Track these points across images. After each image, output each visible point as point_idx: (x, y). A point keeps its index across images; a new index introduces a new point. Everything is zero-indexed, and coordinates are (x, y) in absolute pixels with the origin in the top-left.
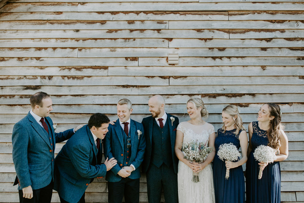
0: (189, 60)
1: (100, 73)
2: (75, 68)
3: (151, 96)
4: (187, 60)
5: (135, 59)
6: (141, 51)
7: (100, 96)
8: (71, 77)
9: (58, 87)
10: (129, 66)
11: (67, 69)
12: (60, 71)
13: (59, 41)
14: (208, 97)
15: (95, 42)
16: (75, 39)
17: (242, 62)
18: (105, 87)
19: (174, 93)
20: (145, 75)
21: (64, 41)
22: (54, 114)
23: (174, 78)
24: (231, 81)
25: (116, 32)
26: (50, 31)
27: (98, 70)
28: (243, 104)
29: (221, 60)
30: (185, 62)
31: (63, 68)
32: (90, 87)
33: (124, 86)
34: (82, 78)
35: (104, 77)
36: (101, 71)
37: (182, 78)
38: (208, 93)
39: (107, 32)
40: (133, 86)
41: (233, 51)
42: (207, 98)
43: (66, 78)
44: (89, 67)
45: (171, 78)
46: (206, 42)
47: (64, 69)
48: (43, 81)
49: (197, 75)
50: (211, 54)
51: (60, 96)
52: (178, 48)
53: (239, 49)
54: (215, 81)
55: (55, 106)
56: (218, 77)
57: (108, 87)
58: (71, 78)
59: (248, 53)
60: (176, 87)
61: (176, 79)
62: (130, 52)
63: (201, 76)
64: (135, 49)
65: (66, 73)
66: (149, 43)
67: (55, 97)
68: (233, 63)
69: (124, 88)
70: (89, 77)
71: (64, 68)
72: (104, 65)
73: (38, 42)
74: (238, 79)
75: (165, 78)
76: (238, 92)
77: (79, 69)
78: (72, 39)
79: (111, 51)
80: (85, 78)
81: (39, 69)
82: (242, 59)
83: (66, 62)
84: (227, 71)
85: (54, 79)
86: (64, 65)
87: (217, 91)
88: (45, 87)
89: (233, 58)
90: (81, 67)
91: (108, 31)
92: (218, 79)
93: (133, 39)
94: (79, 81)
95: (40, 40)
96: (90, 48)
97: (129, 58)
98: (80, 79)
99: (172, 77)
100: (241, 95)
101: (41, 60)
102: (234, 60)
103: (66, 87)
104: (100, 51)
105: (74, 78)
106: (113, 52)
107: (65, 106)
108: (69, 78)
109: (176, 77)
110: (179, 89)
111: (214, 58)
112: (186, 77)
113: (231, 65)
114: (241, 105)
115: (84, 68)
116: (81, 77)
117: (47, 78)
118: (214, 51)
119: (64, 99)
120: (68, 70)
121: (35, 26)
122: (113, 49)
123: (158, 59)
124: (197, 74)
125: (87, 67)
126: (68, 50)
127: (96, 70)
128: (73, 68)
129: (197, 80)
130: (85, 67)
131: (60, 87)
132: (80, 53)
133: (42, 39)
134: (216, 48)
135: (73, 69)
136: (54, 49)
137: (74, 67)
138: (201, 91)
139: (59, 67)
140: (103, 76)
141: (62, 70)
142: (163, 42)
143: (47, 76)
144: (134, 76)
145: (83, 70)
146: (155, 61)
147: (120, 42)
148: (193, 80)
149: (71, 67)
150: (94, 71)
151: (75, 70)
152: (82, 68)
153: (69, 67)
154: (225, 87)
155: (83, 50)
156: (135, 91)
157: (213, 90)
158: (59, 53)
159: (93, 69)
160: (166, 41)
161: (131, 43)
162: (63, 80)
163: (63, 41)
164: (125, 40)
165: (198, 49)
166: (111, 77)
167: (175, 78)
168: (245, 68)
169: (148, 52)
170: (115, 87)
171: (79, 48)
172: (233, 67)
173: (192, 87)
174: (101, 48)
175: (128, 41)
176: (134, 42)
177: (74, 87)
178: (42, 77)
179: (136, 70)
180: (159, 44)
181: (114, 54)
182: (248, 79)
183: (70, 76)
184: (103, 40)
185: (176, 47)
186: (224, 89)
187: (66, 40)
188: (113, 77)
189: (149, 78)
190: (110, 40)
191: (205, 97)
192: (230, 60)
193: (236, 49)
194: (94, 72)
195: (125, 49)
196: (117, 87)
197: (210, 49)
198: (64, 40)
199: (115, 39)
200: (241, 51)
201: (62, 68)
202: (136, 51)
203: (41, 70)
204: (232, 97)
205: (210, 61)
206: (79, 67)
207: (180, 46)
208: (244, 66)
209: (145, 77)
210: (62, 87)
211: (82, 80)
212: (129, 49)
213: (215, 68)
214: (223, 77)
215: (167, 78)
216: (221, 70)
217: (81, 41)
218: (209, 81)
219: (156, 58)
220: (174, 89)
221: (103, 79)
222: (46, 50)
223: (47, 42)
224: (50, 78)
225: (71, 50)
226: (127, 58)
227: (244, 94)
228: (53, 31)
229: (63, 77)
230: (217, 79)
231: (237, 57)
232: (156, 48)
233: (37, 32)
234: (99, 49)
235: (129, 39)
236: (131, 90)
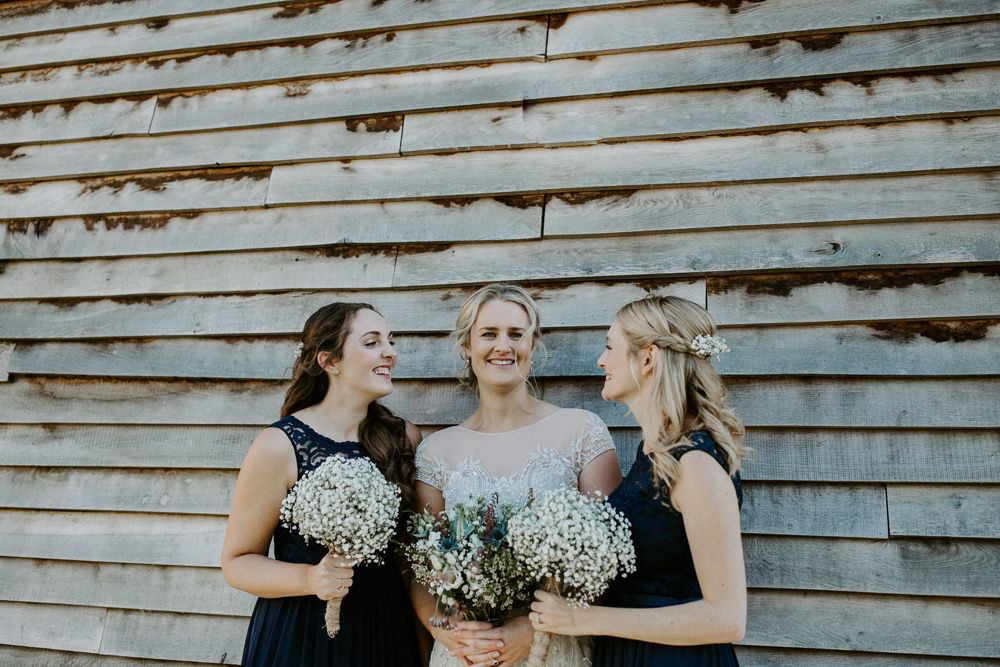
0: (645, 107)
1: (237, 194)
2: (139, 181)
3: (454, 292)
4: (634, 111)
5: (388, 121)
6: (415, 85)
7: (230, 299)
8: (120, 220)
9: (66, 266)
10: (358, 154)
11: (110, 185)
12: (80, 195)
13: (87, 72)
14: (744, 289)
15: (224, 63)
16: (151, 59)
17: (938, 98)
18: (254, 256)
19: (562, 275)
20: (428, 195)
21: (107, 73)
22: (43, 381)
23: (567, 201)
24: (876, 198)
25: (311, 12)
26: (60, 36)
27: (229, 184)
28: (952, 325)
29: (817, 97)
30: (623, 116)
31: (90, 181)
32: (189, 259)
33: (331, 251)
34: (162, 219)
35: (251, 214)
36: (240, 187)
37: (606, 200)
38: (743, 268)
39: (277, 16)
40: (373, 249)
41: (884, 42)
42: (738, 295)
43: (100, 225)
44: (196, 172)
45: (555, 202)
46: (734, 12)
47: (98, 188)
48: (13, 241)
49: (687, 179)
50: (758, 67)
51: (70, 303)
52: (591, 57)
53: (923, 33)
54: (784, 203)
55: (49, 346)
56: (797, 187)
57: (262, 256)
58: (121, 226)
59: (976, 49)
60: (579, 244)
61: (579, 207)
62: (368, 94)
63: (709, 185)
64: (393, 79)
65: (103, 201)
66: (453, 44)
67: (53, 307)
68: (884, 105)
69: (333, 260)
70: (189, 218)
71: (99, 182)
72: (252, 157)
73: (14, 85)
74: (920, 188)
75: (525, 201)
76: (915, 256)
77: (152, 181)
78: (137, 58)
79: (288, 95)
80: (176, 222)
81: (7, 191)
82: (940, 81)
83: (103, 158)
84: (852, 148)
85: (57, 229)
86: (96, 171)
87: (796, 257)
88: (20, 266)
89: (883, 81)
90: (163, 175)
91: (281, 9)
92: (803, 194)
93: (385, 36)
94: (148, 233)
95: (23, 76)
96: (203, 91)
97: (363, 118)
98: (154, 227)
99: (560, 194)
100: (934, 275)
101: (17, 156)
102: (894, 95)
103: (97, 263)
104: (245, 99)
105: (131, 220)
106: (298, 101)
107: (84, 346)
108: (110, 221)
109: (577, 197)
110: (590, 254)
111: (779, 88)
112: (627, 192)
113: (874, 115)
114: (935, 330)
115: (172, 179)
116: (159, 216)
117: (31, 227)
118: (782, 51)
119: (82, 317)
120: (112, 190)
121: (10, 22)
122: (297, 84)
123: (496, 113)
124: (684, 173)
125: (186, 173)
126: (119, 106)
127: (220, 182)
128: (132, 180)
129: (687, 206)
130: (179, 174)
131: (74, 266)
132: (162, 113)
133: (29, 73)
134: (791, 38)
135: (130, 187)
136: (69, 105)
137: (137, 176)
138: (707, 258)
139: (81, 179)
140: (245, 209)
141: (89, 191)
142: (519, 35)
143: (33, 220)
144: (382, 202)
145: (170, 185)
146: (478, 127)
147: (326, 56)
148: (668, 207)
149: (123, 178)
150: (211, 188)
151: (138, 187)
152: (164, 180)
153: (117, 179)
154: (839, 235)
155: (177, 102)
156: (380, 271)
157: (772, 254)
158: (86, 119)
159: (210, 178)
160: (537, 29)
161: (375, 53)
162: (89, 234)
163: (101, 73)
164: (348, 43)
165: (694, 52)
166: (279, 211)
167: (572, 203)
168: (960, 128)
169: (450, 84)
170: (294, 255)
171: (161, 96)
172: (886, 131)
173: (658, 240)
174: (247, 86)
175: (364, 46)
176: (387, 45)
177: (126, 262)
178: (12, 227)
179: (388, 172)
180: (503, 45)
181: (298, 108)
182: (974, 184)
183: (116, 218)
184: (257, 52)
185: (581, 49)
186: (836, 247)
187: (115, 66)
188: (289, 211)
189: (447, 205)
190: (286, 49)
191: (725, 289)
192: (870, 93)
193: (901, 33)
194: (210, 194)
195: (347, 84)
196: (301, 255)
197: (755, 43)
198: (107, 67)
199: (308, 42)
200: (932, 42)
201: (90, 183)
202: (396, 87)
203: (13, 196)
204: (879, 287)
205: (756, 108)
206: (154, 176)
207: (601, 44)
208: (949, 119)
209: (430, 206)
210: (82, 264)
211: (160, 232)
212: (367, 82)
213: (785, 140)
214: (827, 184)
215: (534, 205)
216: (819, 148)
217: (172, 64)
218: (750, 205)
219: (484, 111)
220: (567, 252)
221: (247, 221)
222: (37, 114)
223: (45, 80)
224: (43, 225)
225: (131, 104)
226: (351, 123)
227: (955, 270)
228: (70, 36)
229: (91, 220)
230: (794, 192)
231: (910, 74)
232: (489, 63)
233: (14, 45)
234: (239, 94)
235: (367, 34)
236: (362, 267)
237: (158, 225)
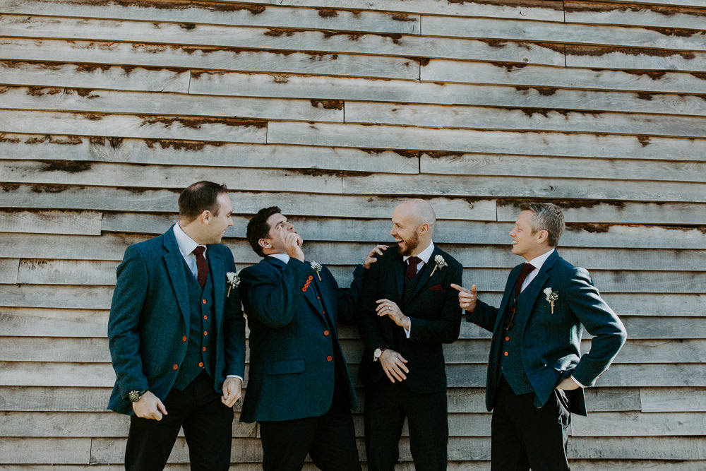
0: (468, 113)
1: (247, 135)
2: (182, 121)
3: (374, 198)
4: (463, 114)
5: (335, 104)
6: (350, 86)
7: (245, 194)
8: (170, 143)
9: (135, 168)
10: (320, 120)
11: (162, 121)
12: (142, 126)
13: (140, 49)
14: (512, 205)
15: (235, 57)
16: (185, 47)
17: (594, 125)
18: (260, 171)
19: (430, 193)
20: (360, 146)
21: (155, 52)
22: (124, 235)
23: (430, 155)
24: (569, 168)
25: (288, 35)
26: (118, 23)
27: (241, 129)
28: (596, 225)
29: (545, 118)
30: (458, 116)
31: (149, 118)
32: (219, 170)
33: (306, 172)
34: (198, 146)
35: (256, 147)
36: (249, 131)
37: (450, 157)
38: (513, 196)
39: (267, 34)
40: (330, 172)
41: (573, 95)
42: (510, 207)
43: (157, 145)
44: (219, 120)
45: (424, 156)
46: (509, 71)
47: (154, 122)
48: (96, 151)
49: (488, 151)
50: (520, 101)
51: (141, 190)
52: (442, 84)
53: (589, 93)
54: (531, 166)
55: (127, 215)
56: (536, 159)
57: (265, 171)
58: (171, 147)
59: (610, 104)
60: (437, 178)
61: (437, 160)
62: (324, 87)
63: (497, 155)
64: (337, 81)
65: (158, 131)
66: (371, 67)
67: (127, 192)
68: (573, 125)
69: (307, 177)
70: (217, 146)
71: (154, 119)
72: (257, 115)
73: (86, 49)
74: (585, 164)
75: (409, 154)
76: (583, 195)
77: (192, 122)
78: (175, 46)
79: (276, 82)
80: (208, 147)
81: (87, 118)
82: (595, 117)
83: (157, 104)
84: (559, 143)
85: (127, 145)
86: (154, 112)
87: (536, 192)
88: (102, 166)
89: (573, 113)
90: (197, 119)
91: (269, 30)
92: (538, 163)
93: (332, 56)
94: (191, 154)
95: (92, 44)
96: (221, 72)
97: (321, 100)
98: (194, 149)
99: (427, 152)
100: (590, 203)
101: (93, 96)
102: (576, 119)
103: (157, 168)
104: (249, 80)
105: (178, 144)
106: (282, 85)
107: (152, 216)
108: (165, 144)
109: (436, 155)
110: (443, 184)
111: (529, 111)
112: (460, 154)
113: (569, 129)
114: (590, 228)
115: (204, 122)
116: (197, 143)
117: (107, 142)
118: (530, 94)
119: (150, 199)
120: (164, 125)
121: (79, 7)
122: (281, 77)
123: (395, 107)
124: (486, 148)
125: (213, 119)
126: (164, 74)
127: (236, 127)
128: (177, 120)
129: (488, 163)
130: (208, 120)
131: (142, 168)
132: (194, 82)
133: (96, 43)
134: (534, 88)
135: (176, 125)
136: (128, 69)
137: (180, 118)
138: (497, 189)
139: (140, 116)
140: (253, 144)
141: (148, 124)
142: (405, 67)
143: (108, 138)
144: (333, 147)
145: (203, 126)
146: (385, 113)
147: (297, 62)
148: (479, 164)
149: (170, 118)
150: (231, 130)
151: (182, 125)
152: (199, 122)
153: (167, 118)
154: (553, 183)
155: (204, 76)
156: (335, 185)
157: (525, 190)
158: (140, 80)
159: (229, 124)
160: (414, 64)
161: (326, 65)
162: (150, 150)
163: (151, 51)
164: (311, 56)
165: (491, 88)
166: (273, 146)
167: (433, 157)
168: (601, 138)
169: (369, 88)
170: (284, 173)
171: (193, 71)
172: (572, 136)
173: (474, 179)
174: (250, 73)
175: (320, 60)
176: (333, 61)
177: (178, 169)
178: (93, 141)
179: (336, 132)
180: (398, 71)
181: (282, 90)
182: (606, 164)
183: (167, 141)
184: (255, 53)
185: (438, 80)
186: (552, 188)
187: (160, 48)
188: (280, 148)
189: (369, 153)
190: (273, 54)
191: (504, 204)
192: (567, 119)
193: (580, 92)
194: (231, 133)
195: (311, 80)
196: (288, 173)
197: (519, 88)
198: (153, 48)
199: (287, 53)
200: (592, 99)
201: (147, 119)
202: (339, 85)
203: (92, 121)
204: (569, 208)
205: (518, 119)
206: (192, 119)
207: (448, 78)
208: (597, 134)
209: (360, 152)
210: (147, 167)
211: (199, 153)
212: (322, 80)
213: (531, 136)
214: (548, 159)
215: (414, 156)
216: (545, 142)
217: (199, 53)
218: (516, 166)
219: (387, 105)
220: (431, 182)
221: (254, 151)
222: (105, 71)
223: (109, 49)
224: (116, 142)
225: (173, 74)
226: (315, 102)
227: (598, 202)
228: (125, 24)
229: (150, 142)
230: (534, 161)
231: (583, 112)
232: (389, 79)
233: (82, 23)
234: (244, 76)
235: (322, 54)
236: (324, 182)
237: (196, 148)
